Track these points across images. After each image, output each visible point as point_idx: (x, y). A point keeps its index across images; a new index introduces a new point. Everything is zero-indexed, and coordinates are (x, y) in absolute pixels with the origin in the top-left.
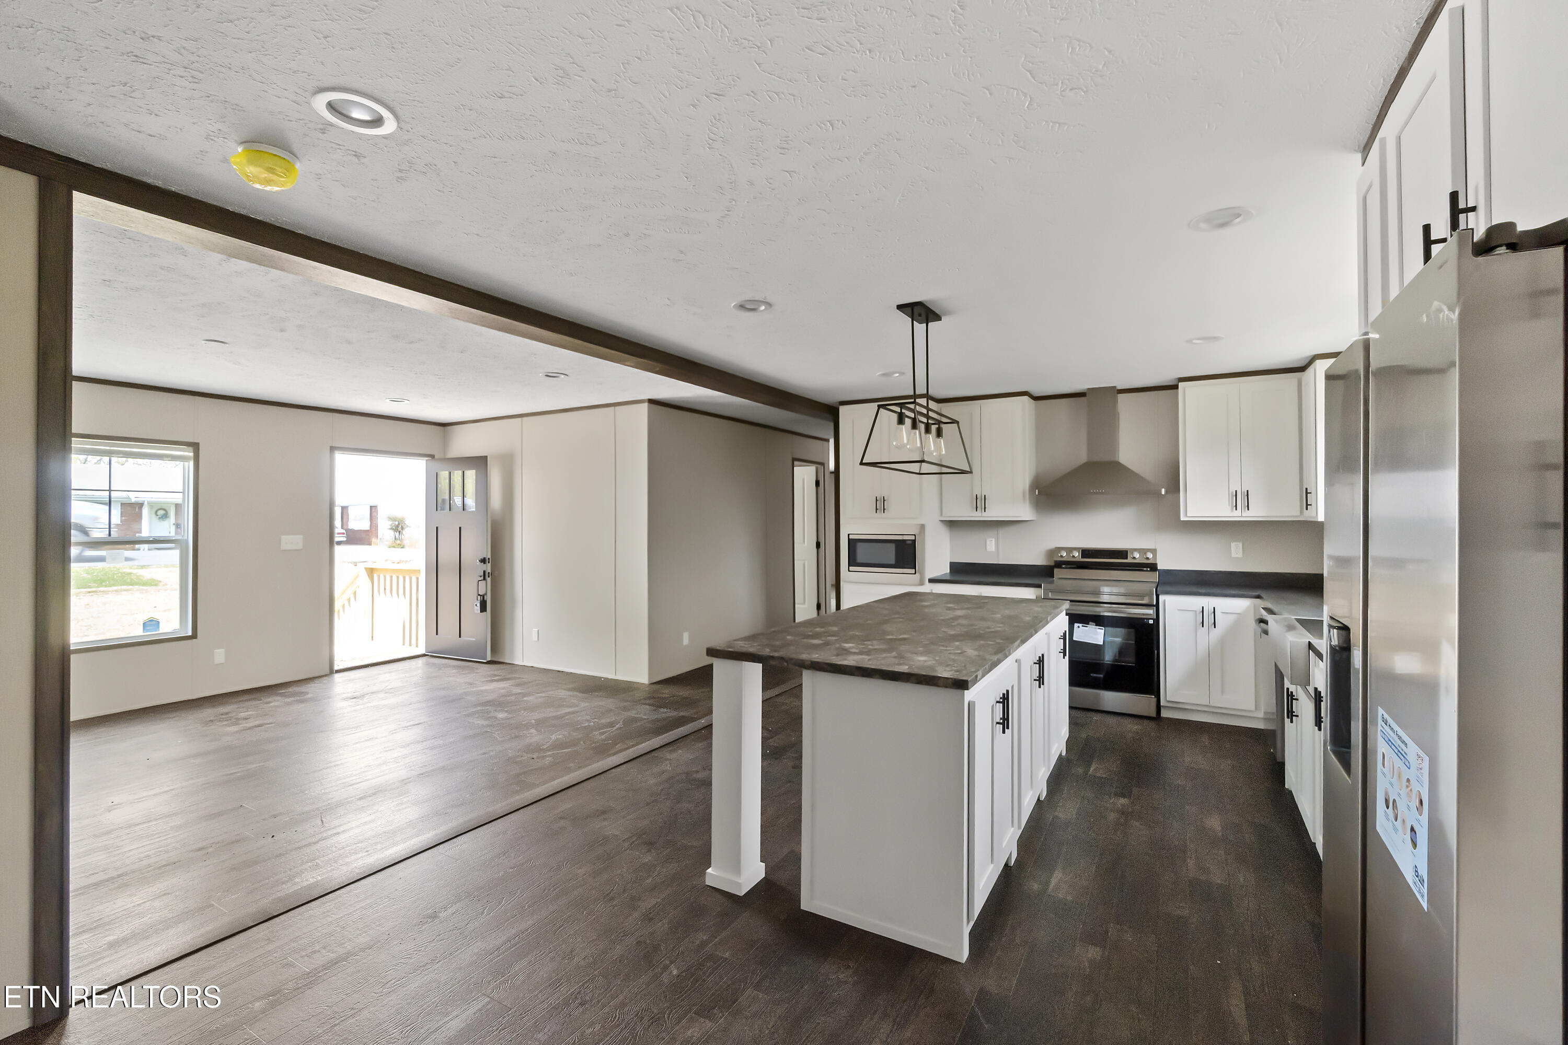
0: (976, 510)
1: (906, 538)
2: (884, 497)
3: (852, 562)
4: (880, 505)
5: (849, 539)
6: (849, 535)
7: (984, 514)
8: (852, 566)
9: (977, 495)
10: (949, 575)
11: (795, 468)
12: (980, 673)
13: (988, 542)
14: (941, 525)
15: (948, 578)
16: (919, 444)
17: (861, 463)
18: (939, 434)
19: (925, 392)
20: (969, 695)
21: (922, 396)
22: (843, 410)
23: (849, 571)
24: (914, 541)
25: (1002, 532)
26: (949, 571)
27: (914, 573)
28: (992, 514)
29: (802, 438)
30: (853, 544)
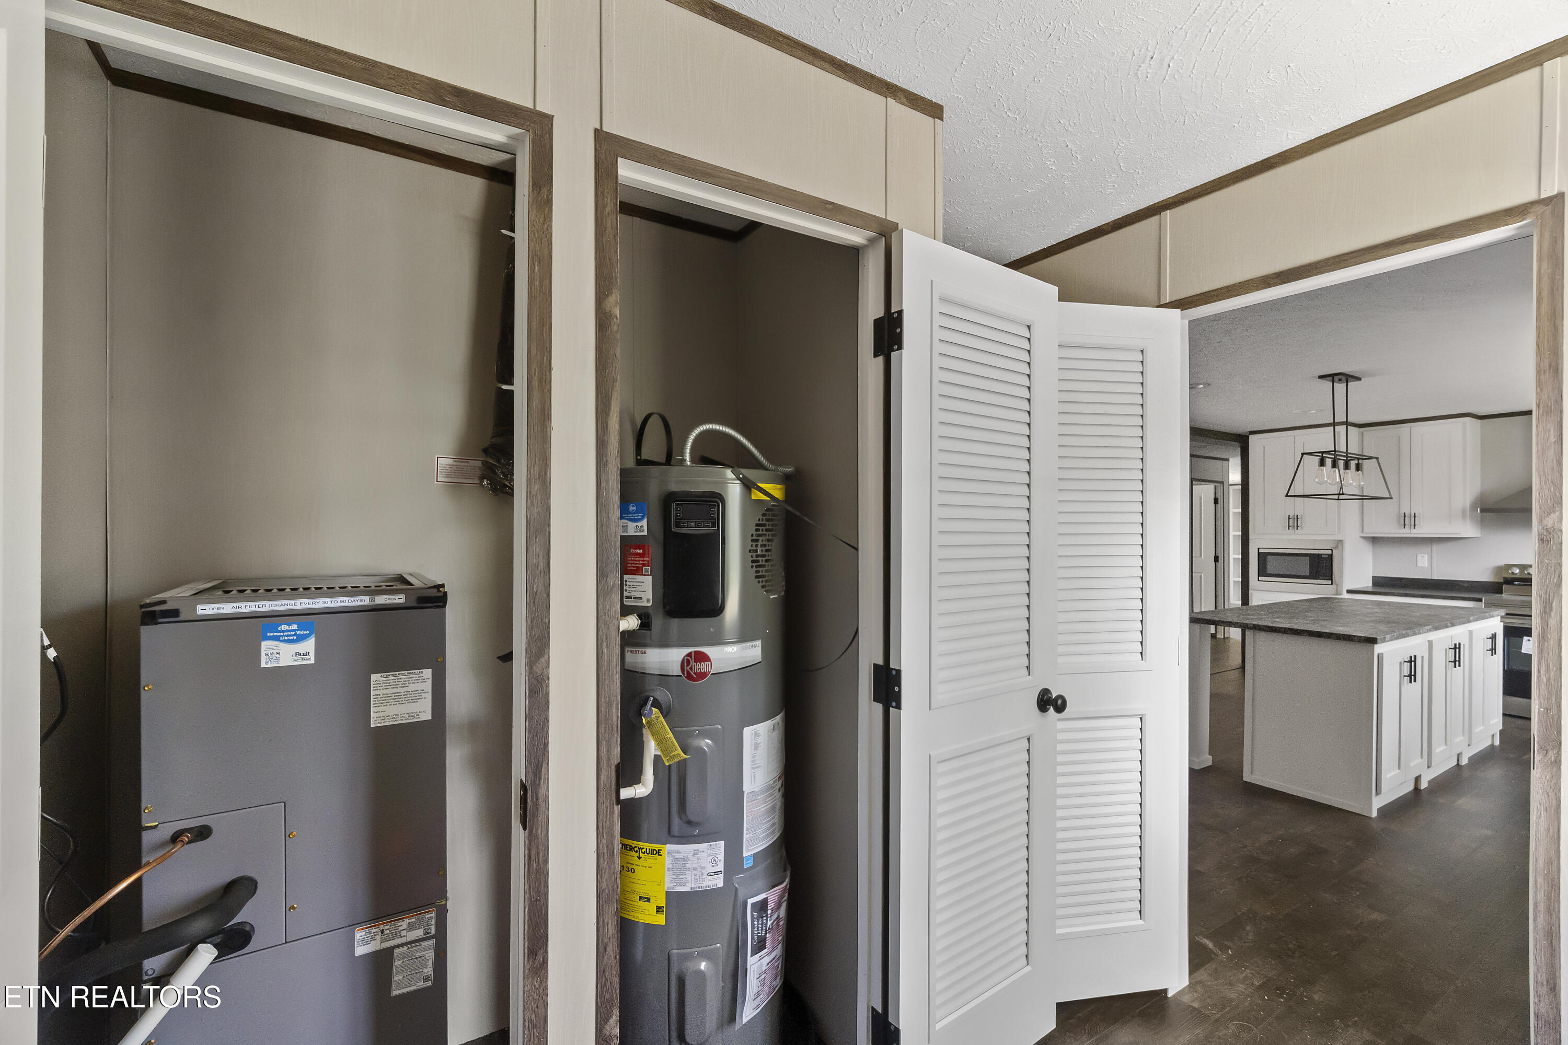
0: (1404, 528)
1: (1321, 552)
2: (1297, 515)
3: (1262, 572)
4: (1293, 522)
5: (1259, 553)
6: (1259, 549)
7: (1413, 531)
8: (1262, 576)
9: (1405, 513)
10: (1371, 588)
11: (1194, 486)
12: (1388, 637)
13: (1419, 558)
14: (1362, 541)
15: (1370, 590)
16: (1338, 480)
17: (1287, 496)
18: (1358, 467)
19: (1345, 420)
20: (1378, 649)
21: (1341, 424)
22: (1252, 438)
23: (1258, 580)
24: (1331, 556)
25: (1436, 547)
26: (1371, 585)
27: (1330, 583)
28: (1423, 530)
29: (1200, 459)
30: (1263, 557)
